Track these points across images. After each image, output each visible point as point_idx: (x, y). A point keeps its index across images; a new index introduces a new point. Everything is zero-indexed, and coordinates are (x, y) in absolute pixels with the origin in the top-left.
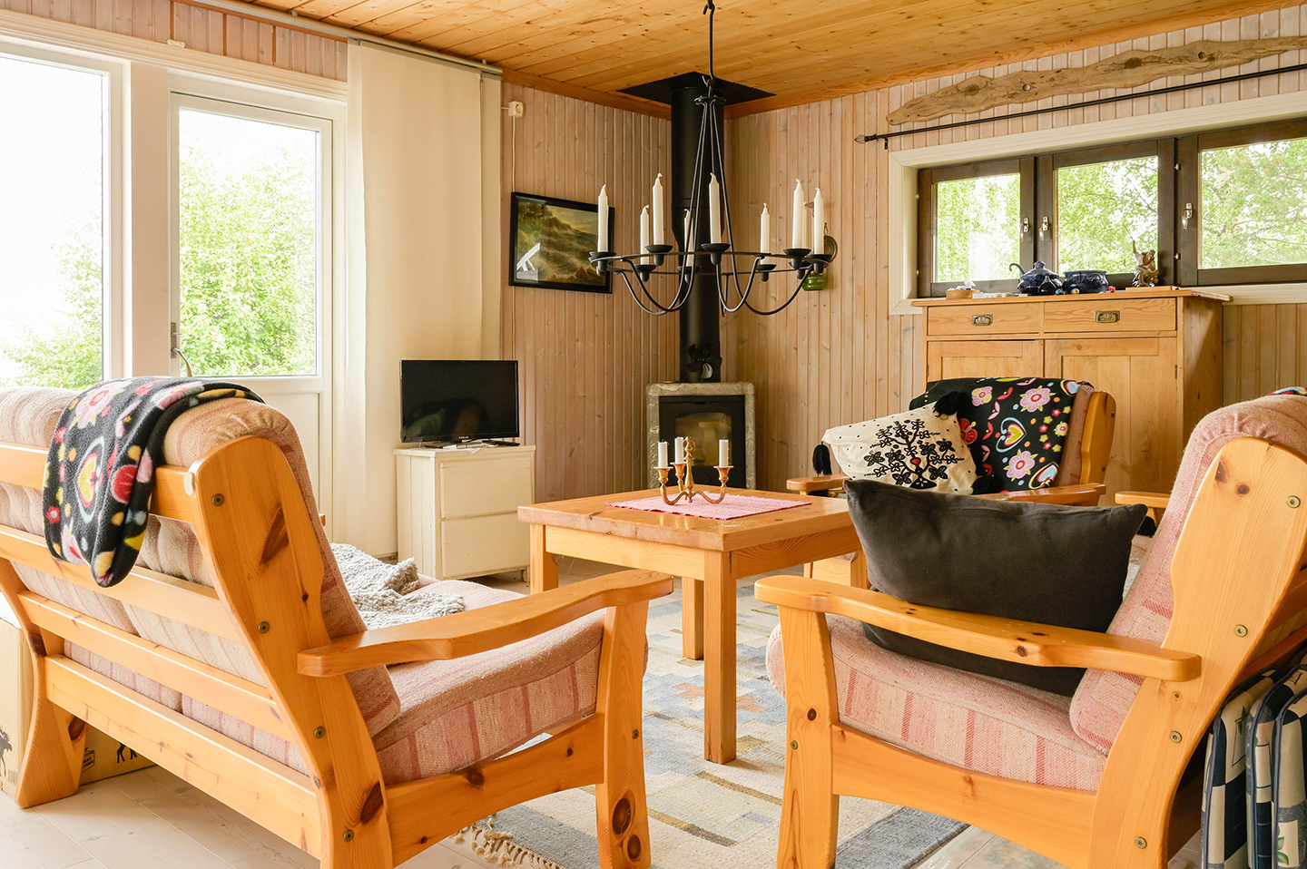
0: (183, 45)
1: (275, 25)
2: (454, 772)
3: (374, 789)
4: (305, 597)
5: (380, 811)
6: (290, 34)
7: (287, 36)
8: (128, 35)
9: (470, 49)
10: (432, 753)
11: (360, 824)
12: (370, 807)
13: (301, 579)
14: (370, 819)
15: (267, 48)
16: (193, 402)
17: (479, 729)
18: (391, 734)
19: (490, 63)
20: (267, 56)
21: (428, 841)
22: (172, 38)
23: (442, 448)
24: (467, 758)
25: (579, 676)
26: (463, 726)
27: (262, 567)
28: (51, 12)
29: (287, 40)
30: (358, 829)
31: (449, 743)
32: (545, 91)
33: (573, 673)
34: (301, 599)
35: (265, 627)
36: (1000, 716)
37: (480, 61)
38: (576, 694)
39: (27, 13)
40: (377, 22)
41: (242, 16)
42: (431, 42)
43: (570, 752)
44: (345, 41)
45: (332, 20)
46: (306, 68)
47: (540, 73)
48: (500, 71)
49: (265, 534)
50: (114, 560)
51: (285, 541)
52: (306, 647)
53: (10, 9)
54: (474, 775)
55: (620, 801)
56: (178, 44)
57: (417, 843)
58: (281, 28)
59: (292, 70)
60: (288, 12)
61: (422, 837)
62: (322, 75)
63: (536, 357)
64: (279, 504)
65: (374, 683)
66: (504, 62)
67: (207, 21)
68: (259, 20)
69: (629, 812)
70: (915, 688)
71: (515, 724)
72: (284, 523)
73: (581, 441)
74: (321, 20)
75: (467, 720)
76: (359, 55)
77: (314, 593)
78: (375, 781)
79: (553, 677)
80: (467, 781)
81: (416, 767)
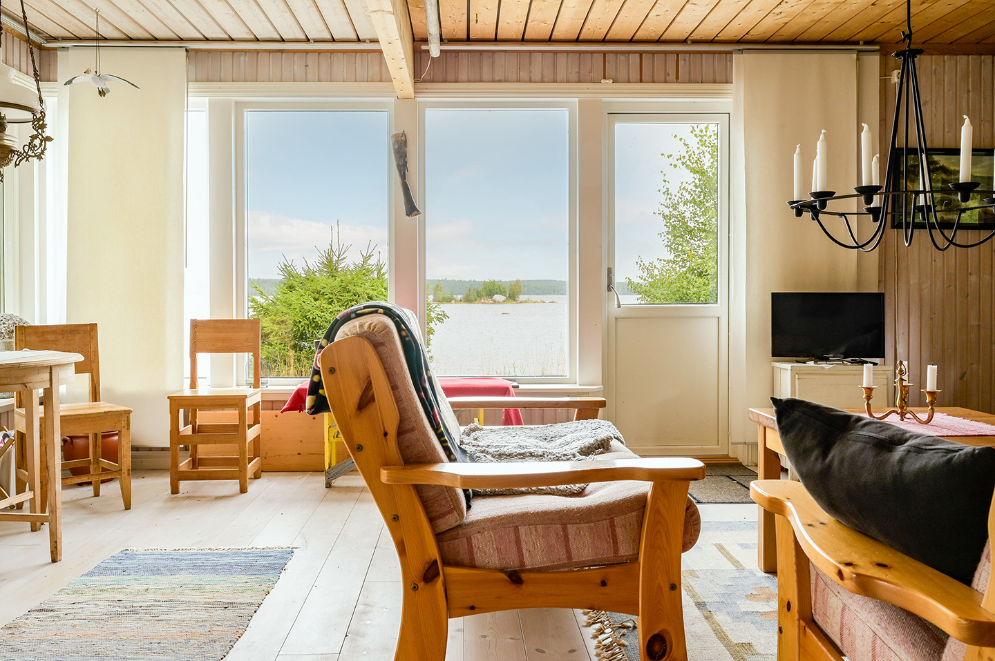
0: (611, 81)
1: (678, 53)
2: (502, 570)
3: (433, 563)
4: (386, 434)
5: (437, 579)
6: (690, 57)
7: (687, 59)
8: (576, 82)
9: (844, 35)
10: (485, 553)
11: (423, 583)
12: (430, 574)
13: (383, 423)
14: (430, 581)
15: (672, 70)
16: (353, 315)
17: (524, 546)
18: (455, 533)
19: (867, 43)
20: (672, 76)
21: (476, 609)
22: (605, 78)
23: (805, 363)
24: (513, 563)
25: (619, 530)
26: (510, 542)
27: (358, 412)
28: (530, 78)
29: (687, 61)
30: (421, 585)
31: (499, 550)
32: (932, 55)
33: (612, 525)
34: (383, 435)
35: (360, 448)
36: (892, 645)
37: (857, 43)
38: (615, 542)
39: (517, 81)
40: (751, 33)
41: (653, 53)
42: (805, 37)
43: (604, 583)
44: (731, 53)
45: (717, 40)
46: (702, 78)
47: (923, 40)
48: (878, 47)
49: (360, 394)
50: (316, 401)
51: (373, 399)
52: (386, 464)
53: (508, 81)
54: (515, 577)
55: (654, 636)
56: (607, 81)
57: (467, 608)
58: (683, 55)
59: (691, 82)
60: (684, 42)
61: (471, 605)
62: (715, 82)
63: (921, 290)
64: (369, 377)
65: (441, 497)
66: (880, 39)
67: (629, 61)
68: (666, 53)
69: (666, 646)
70: (848, 602)
71: (556, 551)
72: (372, 388)
73: (974, 366)
74: (712, 42)
75: (513, 538)
76: (742, 62)
77: (392, 431)
78: (434, 558)
79: (592, 524)
80: (508, 579)
81: (472, 559)
